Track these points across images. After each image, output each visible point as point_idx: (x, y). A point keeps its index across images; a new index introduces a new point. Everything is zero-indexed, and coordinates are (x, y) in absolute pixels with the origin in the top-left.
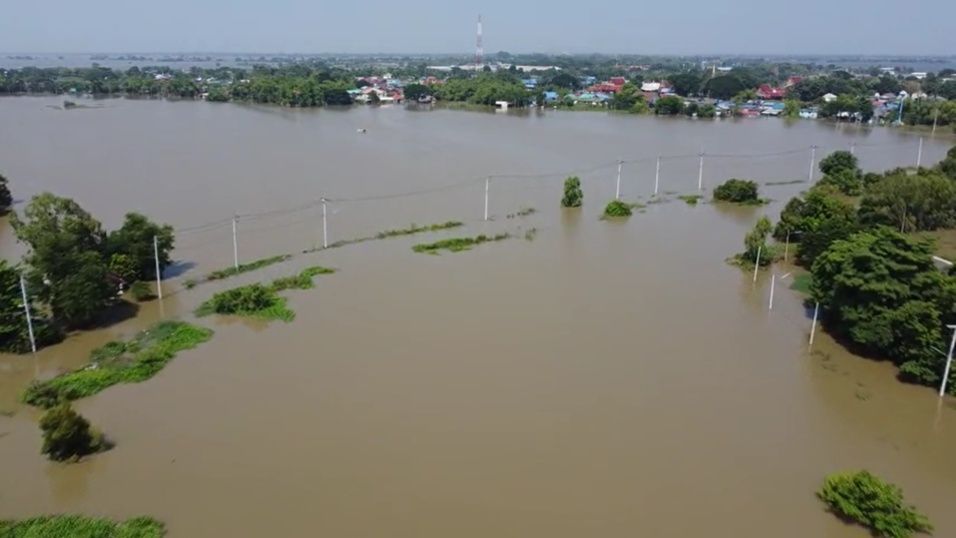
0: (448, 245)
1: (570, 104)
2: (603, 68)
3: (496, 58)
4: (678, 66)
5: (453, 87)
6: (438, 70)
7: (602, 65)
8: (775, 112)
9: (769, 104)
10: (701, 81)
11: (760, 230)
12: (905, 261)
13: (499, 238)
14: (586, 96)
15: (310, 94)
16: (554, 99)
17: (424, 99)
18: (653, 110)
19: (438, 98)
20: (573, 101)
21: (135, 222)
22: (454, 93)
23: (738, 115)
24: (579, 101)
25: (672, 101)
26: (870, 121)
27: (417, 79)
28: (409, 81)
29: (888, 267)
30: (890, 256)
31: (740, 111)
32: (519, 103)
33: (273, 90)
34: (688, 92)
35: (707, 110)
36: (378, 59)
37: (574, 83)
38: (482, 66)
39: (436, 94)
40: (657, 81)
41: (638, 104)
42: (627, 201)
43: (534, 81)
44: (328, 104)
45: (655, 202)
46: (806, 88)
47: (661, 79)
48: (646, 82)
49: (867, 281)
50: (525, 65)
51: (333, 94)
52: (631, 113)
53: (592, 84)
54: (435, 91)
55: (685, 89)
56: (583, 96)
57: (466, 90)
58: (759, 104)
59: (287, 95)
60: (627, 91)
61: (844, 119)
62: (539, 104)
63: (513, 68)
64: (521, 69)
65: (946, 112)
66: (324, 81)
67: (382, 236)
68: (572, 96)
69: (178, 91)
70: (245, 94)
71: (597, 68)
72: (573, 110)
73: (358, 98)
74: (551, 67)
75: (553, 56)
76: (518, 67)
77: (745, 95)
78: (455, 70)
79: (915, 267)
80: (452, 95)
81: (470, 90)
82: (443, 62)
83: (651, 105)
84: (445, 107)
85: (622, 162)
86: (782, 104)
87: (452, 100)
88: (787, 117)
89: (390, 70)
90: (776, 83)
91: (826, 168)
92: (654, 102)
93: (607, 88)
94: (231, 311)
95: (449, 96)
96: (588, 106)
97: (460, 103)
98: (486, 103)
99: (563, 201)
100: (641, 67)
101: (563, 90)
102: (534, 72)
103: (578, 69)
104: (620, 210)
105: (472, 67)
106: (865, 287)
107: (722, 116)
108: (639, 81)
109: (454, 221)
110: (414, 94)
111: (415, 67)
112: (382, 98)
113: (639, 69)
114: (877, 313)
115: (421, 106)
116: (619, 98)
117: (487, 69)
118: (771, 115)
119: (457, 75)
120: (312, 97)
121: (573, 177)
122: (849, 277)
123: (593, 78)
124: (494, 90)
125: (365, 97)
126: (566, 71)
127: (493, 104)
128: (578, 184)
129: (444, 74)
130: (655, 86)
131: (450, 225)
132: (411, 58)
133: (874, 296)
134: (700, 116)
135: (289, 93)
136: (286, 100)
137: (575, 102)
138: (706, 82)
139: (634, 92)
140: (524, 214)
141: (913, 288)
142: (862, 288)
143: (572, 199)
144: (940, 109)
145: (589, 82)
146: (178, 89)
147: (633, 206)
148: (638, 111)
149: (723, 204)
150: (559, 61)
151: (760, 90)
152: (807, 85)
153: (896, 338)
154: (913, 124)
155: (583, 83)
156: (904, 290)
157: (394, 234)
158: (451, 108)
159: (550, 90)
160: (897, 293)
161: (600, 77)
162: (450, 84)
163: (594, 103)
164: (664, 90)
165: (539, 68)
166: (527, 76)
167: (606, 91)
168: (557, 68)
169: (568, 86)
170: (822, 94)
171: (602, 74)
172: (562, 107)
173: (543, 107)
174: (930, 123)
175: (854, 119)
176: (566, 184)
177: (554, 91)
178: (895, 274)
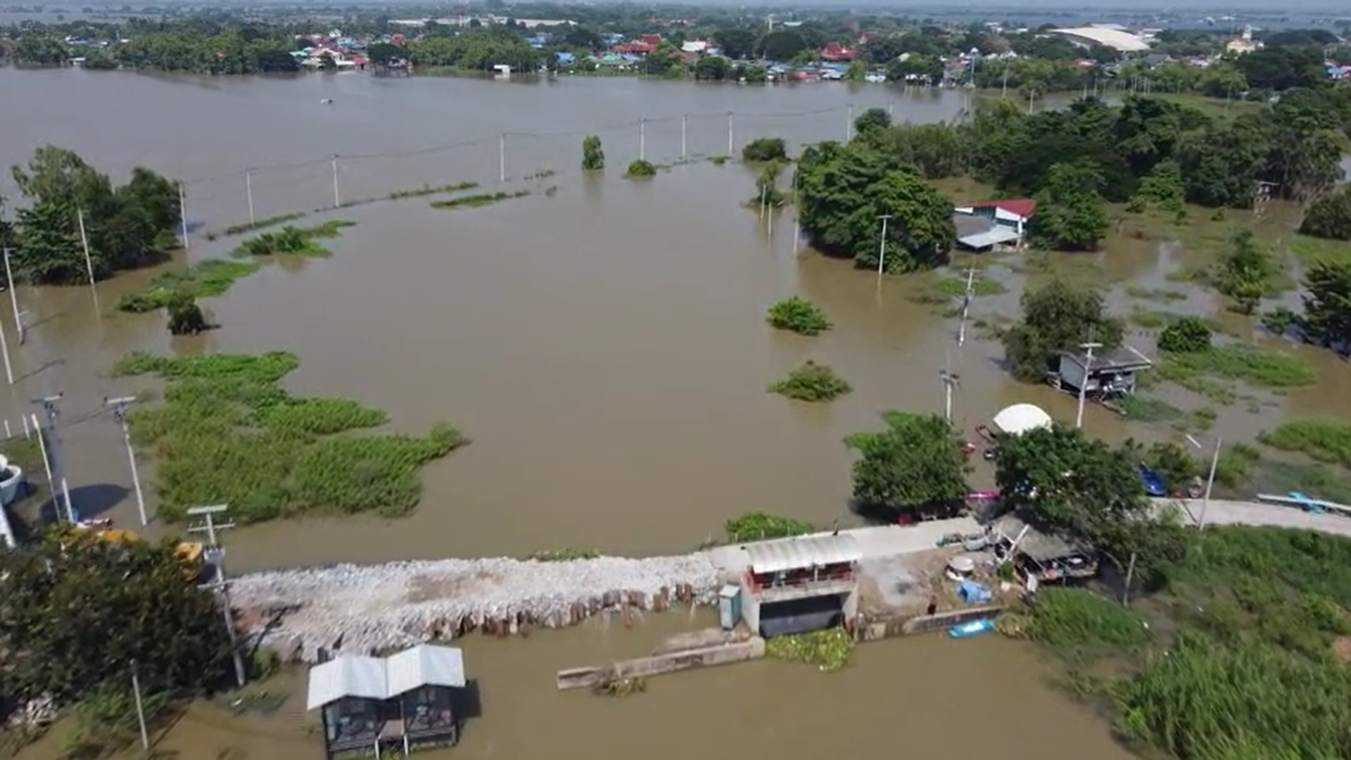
0: (467, 201)
1: (590, 68)
2: (635, 23)
3: (485, 9)
4: (734, 20)
5: (435, 47)
6: (405, 25)
7: (634, 18)
8: (837, 75)
9: (832, 66)
10: (755, 38)
11: (770, 173)
12: (859, 175)
13: (519, 195)
14: (610, 58)
15: (240, 57)
16: (569, 62)
17: (396, 65)
18: (692, 74)
19: (415, 63)
20: (594, 64)
21: (142, 176)
22: (437, 55)
23: (794, 79)
24: (602, 65)
25: (715, 63)
26: (941, 85)
27: (378, 37)
28: (367, 41)
29: (847, 181)
30: (850, 172)
31: (796, 74)
32: (525, 67)
33: (183, 51)
34: (740, 53)
35: (756, 73)
36: (309, 10)
37: (595, 42)
38: (468, 20)
39: (412, 56)
40: (703, 39)
41: (675, 67)
42: (653, 162)
43: (542, 39)
44: (265, 71)
45: (681, 163)
46: (878, 47)
47: (708, 36)
48: (688, 41)
49: (832, 193)
50: (528, 18)
51: (271, 57)
52: (666, 78)
53: (619, 44)
54: (411, 53)
55: (736, 49)
56: (607, 58)
57: (453, 50)
58: (818, 67)
59: (206, 58)
60: (662, 51)
61: (910, 82)
62: (551, 68)
63: (511, 23)
64: (523, 24)
65: (1018, 72)
66: (254, 40)
67: (394, 197)
68: (592, 58)
69: (35, 55)
70: (141, 58)
71: (626, 22)
72: (596, 75)
73: (306, 62)
74: (563, 22)
75: (565, 6)
76: (518, 22)
77: (806, 56)
78: (431, 26)
79: (865, 179)
80: (435, 58)
81: (458, 51)
82: (408, 14)
83: (691, 69)
84: (425, 74)
85: (645, 121)
86: (847, 67)
87: (435, 63)
88: (851, 80)
89: (337, 25)
90: (848, 41)
91: (861, 127)
92: (695, 65)
93: (637, 49)
94: (267, 252)
95: (431, 59)
96: (613, 70)
97: (446, 68)
98: (481, 67)
99: (584, 163)
100: (685, 22)
101: (580, 51)
102: (541, 28)
103: (600, 24)
104: (643, 170)
105: (453, 22)
106: (831, 198)
107: (775, 81)
108: (680, 38)
109: (468, 181)
110: (382, 57)
111: (372, 21)
112: (339, 62)
113: (682, 24)
114: (841, 219)
115: (394, 73)
116: (651, 59)
117: (475, 23)
118: (832, 79)
119: (433, 32)
120: (243, 60)
121: (592, 136)
122: (819, 192)
123: (620, 36)
124: (491, 51)
125: (316, 61)
126: (584, 26)
127: (491, 69)
128: (599, 144)
129: (416, 30)
130: (698, 46)
131: (464, 187)
132: (360, 7)
133: (837, 204)
134: (749, 81)
135: (208, 56)
136: (206, 65)
137: (597, 66)
138: (760, 40)
139: (671, 52)
140: (542, 175)
141: (865, 196)
142: (828, 200)
143: (593, 160)
144: (1012, 69)
145: (614, 41)
146: (34, 51)
147: (657, 167)
148: (676, 76)
149: (750, 162)
150: (574, 12)
151: (826, 50)
152: (880, 43)
153: (854, 237)
154: (985, 86)
155: (607, 42)
156: (859, 198)
157: (405, 195)
158: (436, 74)
159: (564, 51)
160: (854, 201)
161: (629, 34)
162: (429, 44)
163: (622, 67)
164: (710, 51)
165: (547, 23)
166: (533, 33)
167: (636, 52)
168: (572, 23)
169: (589, 46)
170: (898, 54)
171: (633, 30)
172: (581, 72)
173: (555, 72)
174: (1000, 85)
175: (922, 83)
176: (585, 144)
177: (569, 52)
178: (853, 186)
